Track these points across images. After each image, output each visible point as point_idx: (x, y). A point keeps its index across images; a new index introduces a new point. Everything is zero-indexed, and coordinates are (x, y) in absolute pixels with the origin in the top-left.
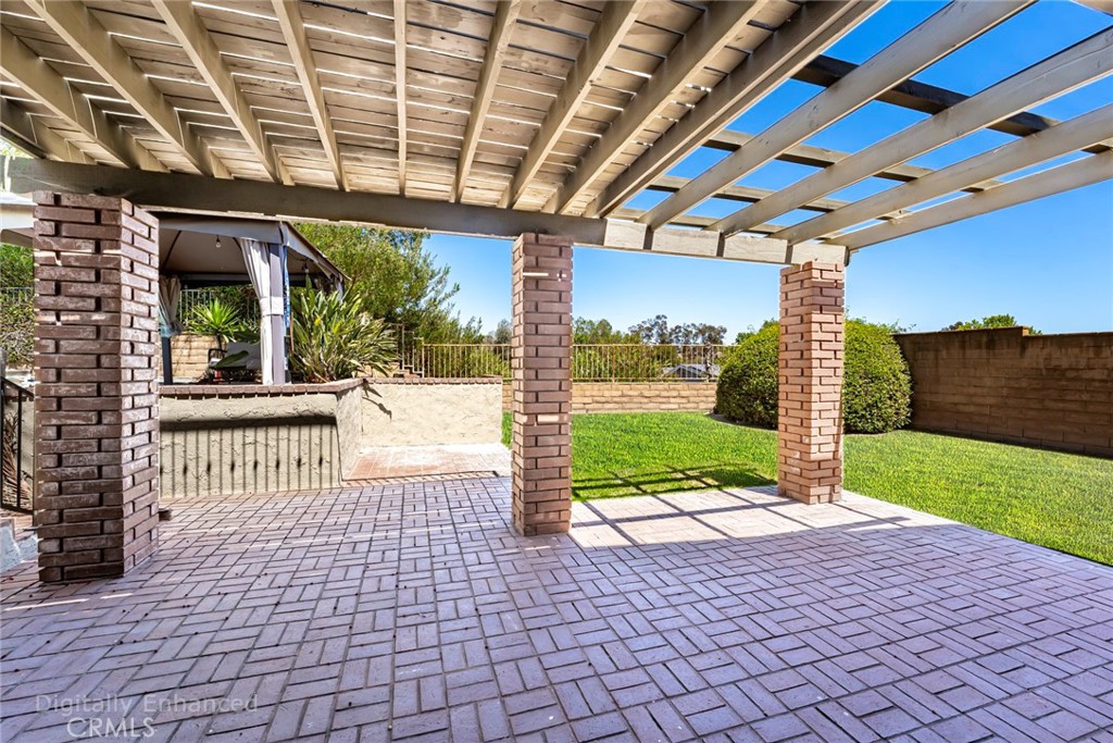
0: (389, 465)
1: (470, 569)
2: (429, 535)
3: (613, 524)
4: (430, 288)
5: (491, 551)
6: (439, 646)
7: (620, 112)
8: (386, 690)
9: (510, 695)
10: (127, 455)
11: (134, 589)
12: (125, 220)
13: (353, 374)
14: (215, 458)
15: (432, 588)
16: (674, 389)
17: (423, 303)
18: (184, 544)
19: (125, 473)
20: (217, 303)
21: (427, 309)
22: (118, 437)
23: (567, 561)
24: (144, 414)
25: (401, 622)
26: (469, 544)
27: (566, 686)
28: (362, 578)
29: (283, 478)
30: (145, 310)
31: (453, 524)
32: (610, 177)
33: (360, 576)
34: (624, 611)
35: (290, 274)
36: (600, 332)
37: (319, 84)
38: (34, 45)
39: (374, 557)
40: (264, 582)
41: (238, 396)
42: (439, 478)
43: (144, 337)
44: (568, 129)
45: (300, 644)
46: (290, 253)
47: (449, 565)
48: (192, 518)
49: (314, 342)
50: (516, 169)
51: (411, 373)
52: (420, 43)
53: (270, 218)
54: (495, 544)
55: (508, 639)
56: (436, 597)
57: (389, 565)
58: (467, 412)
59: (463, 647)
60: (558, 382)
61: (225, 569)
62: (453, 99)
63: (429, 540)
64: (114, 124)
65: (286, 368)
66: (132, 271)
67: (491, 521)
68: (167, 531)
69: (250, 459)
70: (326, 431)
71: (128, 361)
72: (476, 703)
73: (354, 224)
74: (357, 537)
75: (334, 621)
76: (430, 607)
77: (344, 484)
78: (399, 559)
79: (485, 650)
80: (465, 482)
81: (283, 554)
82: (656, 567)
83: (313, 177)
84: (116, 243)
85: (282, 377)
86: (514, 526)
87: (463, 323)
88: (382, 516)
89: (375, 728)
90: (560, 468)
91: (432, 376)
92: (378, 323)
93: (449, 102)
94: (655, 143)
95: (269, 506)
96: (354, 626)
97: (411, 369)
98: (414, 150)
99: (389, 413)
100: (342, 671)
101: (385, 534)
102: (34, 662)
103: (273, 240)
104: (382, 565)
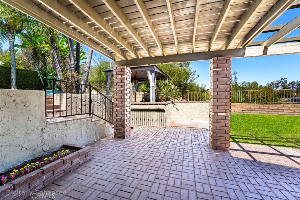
0: (178, 123)
1: (194, 154)
2: (184, 143)
3: (247, 152)
4: (190, 77)
5: (201, 151)
6: (182, 172)
7: (246, 10)
8: (167, 178)
9: (199, 192)
10: (125, 115)
11: (126, 141)
12: (125, 70)
13: (170, 100)
14: (141, 118)
15: (183, 157)
16: (287, 107)
17: (188, 81)
18: (135, 135)
19: (125, 119)
20: (144, 85)
21: (189, 83)
22: (124, 112)
23: (226, 160)
24: (128, 108)
25: (173, 163)
26: (195, 148)
27: (217, 197)
28: (167, 150)
29: (154, 124)
30: (128, 87)
31: (192, 141)
32: (245, 33)
33: (166, 149)
34: (245, 182)
35: (156, 77)
36: (253, 86)
37: (156, 32)
38: (112, 41)
39: (170, 145)
40: (147, 146)
41: (145, 105)
42: (190, 128)
43: (128, 92)
44: (225, 23)
45: (151, 161)
46: (156, 72)
47: (188, 152)
48: (136, 130)
49: (161, 92)
50: (210, 39)
51: (185, 100)
52: (177, 14)
53: (149, 65)
54: (203, 150)
55: (202, 177)
56: (183, 159)
57: (173, 148)
58: (200, 111)
59: (188, 174)
60: (225, 103)
61: (140, 141)
62: (188, 25)
63: (184, 144)
64: (124, 52)
65: (155, 99)
66: (126, 80)
67: (203, 143)
68: (132, 131)
69: (148, 118)
70: (163, 113)
71: (126, 97)
72: (189, 190)
73: (166, 63)
74: (167, 140)
75: (159, 158)
76: (181, 161)
77: (166, 127)
78: (176, 147)
79: (194, 177)
80: (197, 130)
81: (151, 140)
82: (264, 171)
83: (158, 54)
84: (124, 75)
85: (154, 101)
86: (210, 146)
87: (200, 86)
88: (174, 136)
89: (163, 186)
90: (226, 130)
91: (191, 101)
92: (176, 87)
93: (187, 26)
94: (264, 16)
95: (150, 129)
96: (163, 160)
97: (185, 99)
98: (180, 42)
99: (178, 110)
100: (158, 170)
101: (173, 140)
102: (112, 150)
103: (152, 70)
104: (172, 148)
